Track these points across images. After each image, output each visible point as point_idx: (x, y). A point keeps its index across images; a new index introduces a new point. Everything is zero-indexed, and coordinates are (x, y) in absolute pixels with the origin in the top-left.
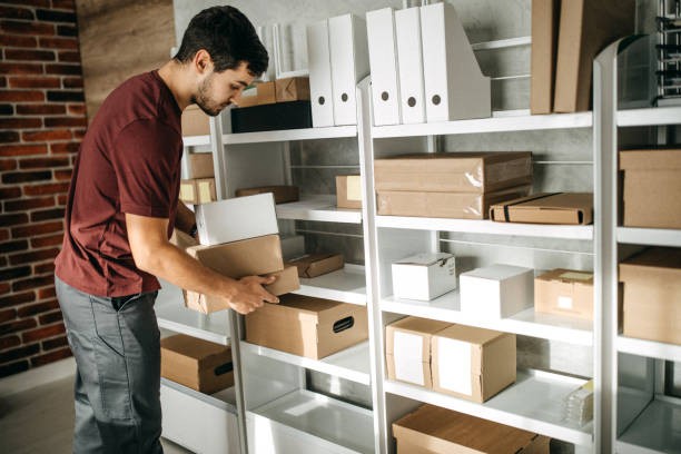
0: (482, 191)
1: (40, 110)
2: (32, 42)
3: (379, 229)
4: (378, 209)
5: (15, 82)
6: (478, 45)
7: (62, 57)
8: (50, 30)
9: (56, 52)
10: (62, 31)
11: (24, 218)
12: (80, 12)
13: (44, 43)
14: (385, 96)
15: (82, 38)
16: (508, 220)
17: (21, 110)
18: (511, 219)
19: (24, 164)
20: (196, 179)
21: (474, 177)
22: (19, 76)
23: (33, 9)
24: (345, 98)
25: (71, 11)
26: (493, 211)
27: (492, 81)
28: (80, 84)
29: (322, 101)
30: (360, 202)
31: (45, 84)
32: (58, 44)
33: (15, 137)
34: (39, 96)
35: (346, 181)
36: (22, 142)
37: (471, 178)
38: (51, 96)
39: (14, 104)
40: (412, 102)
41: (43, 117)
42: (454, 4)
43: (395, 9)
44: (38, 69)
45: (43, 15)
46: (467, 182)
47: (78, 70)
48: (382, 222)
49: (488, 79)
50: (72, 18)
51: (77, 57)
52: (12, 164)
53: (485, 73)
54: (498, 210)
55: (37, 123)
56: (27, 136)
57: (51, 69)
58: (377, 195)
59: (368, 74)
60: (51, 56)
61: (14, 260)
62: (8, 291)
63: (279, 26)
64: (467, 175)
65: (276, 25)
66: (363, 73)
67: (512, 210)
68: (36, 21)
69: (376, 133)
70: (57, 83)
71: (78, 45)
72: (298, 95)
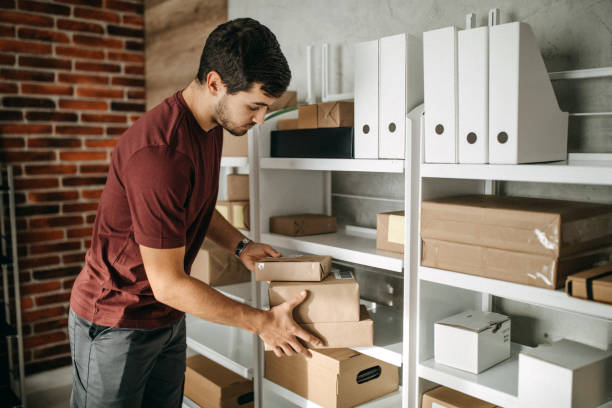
0: (557, 254)
1: (103, 119)
2: (101, 55)
3: (422, 281)
4: (422, 259)
5: (82, 92)
6: (557, 74)
7: (128, 70)
8: (118, 45)
9: (123, 65)
10: (130, 46)
11: (79, 220)
12: (148, 29)
13: (112, 56)
14: (440, 129)
15: (148, 53)
16: (590, 297)
17: (86, 118)
18: (595, 297)
19: (84, 169)
20: (232, 201)
21: (546, 235)
22: (86, 86)
23: (104, 24)
24: (392, 128)
25: (139, 27)
26: (570, 284)
27: (570, 118)
28: (142, 96)
29: (366, 129)
30: (403, 246)
31: (110, 94)
32: (125, 57)
33: (77, 143)
34: (103, 106)
35: (388, 220)
36: (84, 148)
37: (541, 236)
38: (115, 106)
39: (79, 113)
40: (472, 138)
41: (105, 126)
42: (532, 25)
43: (458, 29)
44: (104, 81)
45: (112, 30)
46: (536, 241)
47: (142, 83)
48: (426, 274)
49: (566, 115)
50: (140, 34)
51: (141, 71)
52: (73, 169)
53: (563, 107)
54: (578, 283)
55: (99, 131)
56: (89, 143)
57: (117, 81)
58: (422, 242)
59: (421, 102)
60: (117, 69)
61: (67, 259)
62: (59, 288)
63: (329, 46)
64: (537, 232)
65: (326, 45)
66: (416, 101)
67: (597, 286)
68: (106, 36)
69: (427, 171)
70: (121, 95)
71: (143, 59)
72: (342, 122)
